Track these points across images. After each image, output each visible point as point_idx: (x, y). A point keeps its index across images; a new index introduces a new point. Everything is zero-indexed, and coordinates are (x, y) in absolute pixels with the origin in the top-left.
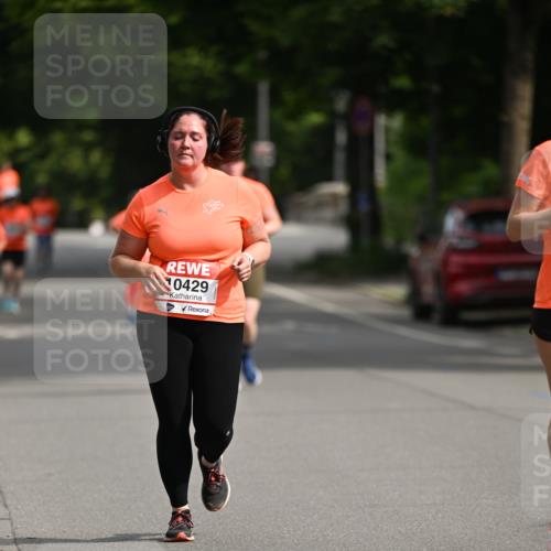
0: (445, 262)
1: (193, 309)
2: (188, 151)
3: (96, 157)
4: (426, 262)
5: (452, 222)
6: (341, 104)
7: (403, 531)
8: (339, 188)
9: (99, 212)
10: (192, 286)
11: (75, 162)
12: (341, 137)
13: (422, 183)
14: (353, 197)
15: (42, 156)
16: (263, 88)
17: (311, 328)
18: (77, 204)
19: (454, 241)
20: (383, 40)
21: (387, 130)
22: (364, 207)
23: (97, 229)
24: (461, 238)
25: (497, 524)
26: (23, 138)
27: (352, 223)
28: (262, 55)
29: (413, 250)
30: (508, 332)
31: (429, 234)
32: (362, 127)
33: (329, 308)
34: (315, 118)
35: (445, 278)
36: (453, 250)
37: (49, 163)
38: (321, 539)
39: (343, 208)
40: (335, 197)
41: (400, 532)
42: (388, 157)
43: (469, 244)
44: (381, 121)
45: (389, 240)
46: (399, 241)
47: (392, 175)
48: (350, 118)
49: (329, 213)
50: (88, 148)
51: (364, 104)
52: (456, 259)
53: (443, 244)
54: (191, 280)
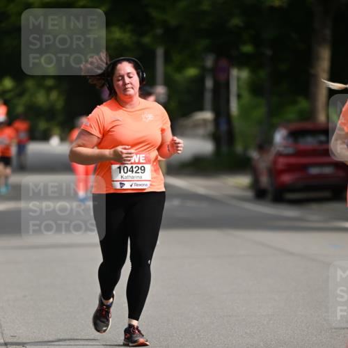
0: (275, 162)
1: (137, 185)
2: (129, 86)
3: (54, 95)
4: (262, 162)
5: (279, 137)
6: (209, 62)
7: (248, 331)
8: (208, 115)
9: (57, 130)
10: (135, 170)
11: (41, 99)
12: (209, 84)
13: (261, 112)
14: (216, 121)
15: (21, 95)
16: (160, 52)
17: (190, 204)
18: (42, 125)
19: (281, 149)
20: (236, 21)
21: (239, 79)
22: (224, 127)
23: (55, 141)
24: (285, 147)
25: (307, 328)
26: (8, 83)
27: (216, 137)
28: (159, 31)
29: (254, 154)
30: (315, 206)
31: (264, 144)
32: (222, 77)
33: (201, 191)
34: (192, 72)
35: (275, 172)
36: (280, 155)
37: (25, 99)
38: (196, 337)
39: (210, 128)
40: (205, 121)
41: (246, 333)
42: (239, 96)
43: (290, 150)
44: (235, 72)
45: (239, 148)
46: (246, 149)
47: (241, 108)
48: (215, 71)
49: (201, 131)
50: (49, 90)
51: (223, 63)
52: (282, 161)
53: (274, 151)
54: (134, 166)
